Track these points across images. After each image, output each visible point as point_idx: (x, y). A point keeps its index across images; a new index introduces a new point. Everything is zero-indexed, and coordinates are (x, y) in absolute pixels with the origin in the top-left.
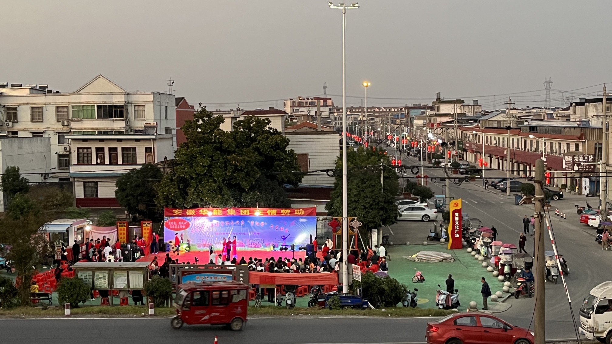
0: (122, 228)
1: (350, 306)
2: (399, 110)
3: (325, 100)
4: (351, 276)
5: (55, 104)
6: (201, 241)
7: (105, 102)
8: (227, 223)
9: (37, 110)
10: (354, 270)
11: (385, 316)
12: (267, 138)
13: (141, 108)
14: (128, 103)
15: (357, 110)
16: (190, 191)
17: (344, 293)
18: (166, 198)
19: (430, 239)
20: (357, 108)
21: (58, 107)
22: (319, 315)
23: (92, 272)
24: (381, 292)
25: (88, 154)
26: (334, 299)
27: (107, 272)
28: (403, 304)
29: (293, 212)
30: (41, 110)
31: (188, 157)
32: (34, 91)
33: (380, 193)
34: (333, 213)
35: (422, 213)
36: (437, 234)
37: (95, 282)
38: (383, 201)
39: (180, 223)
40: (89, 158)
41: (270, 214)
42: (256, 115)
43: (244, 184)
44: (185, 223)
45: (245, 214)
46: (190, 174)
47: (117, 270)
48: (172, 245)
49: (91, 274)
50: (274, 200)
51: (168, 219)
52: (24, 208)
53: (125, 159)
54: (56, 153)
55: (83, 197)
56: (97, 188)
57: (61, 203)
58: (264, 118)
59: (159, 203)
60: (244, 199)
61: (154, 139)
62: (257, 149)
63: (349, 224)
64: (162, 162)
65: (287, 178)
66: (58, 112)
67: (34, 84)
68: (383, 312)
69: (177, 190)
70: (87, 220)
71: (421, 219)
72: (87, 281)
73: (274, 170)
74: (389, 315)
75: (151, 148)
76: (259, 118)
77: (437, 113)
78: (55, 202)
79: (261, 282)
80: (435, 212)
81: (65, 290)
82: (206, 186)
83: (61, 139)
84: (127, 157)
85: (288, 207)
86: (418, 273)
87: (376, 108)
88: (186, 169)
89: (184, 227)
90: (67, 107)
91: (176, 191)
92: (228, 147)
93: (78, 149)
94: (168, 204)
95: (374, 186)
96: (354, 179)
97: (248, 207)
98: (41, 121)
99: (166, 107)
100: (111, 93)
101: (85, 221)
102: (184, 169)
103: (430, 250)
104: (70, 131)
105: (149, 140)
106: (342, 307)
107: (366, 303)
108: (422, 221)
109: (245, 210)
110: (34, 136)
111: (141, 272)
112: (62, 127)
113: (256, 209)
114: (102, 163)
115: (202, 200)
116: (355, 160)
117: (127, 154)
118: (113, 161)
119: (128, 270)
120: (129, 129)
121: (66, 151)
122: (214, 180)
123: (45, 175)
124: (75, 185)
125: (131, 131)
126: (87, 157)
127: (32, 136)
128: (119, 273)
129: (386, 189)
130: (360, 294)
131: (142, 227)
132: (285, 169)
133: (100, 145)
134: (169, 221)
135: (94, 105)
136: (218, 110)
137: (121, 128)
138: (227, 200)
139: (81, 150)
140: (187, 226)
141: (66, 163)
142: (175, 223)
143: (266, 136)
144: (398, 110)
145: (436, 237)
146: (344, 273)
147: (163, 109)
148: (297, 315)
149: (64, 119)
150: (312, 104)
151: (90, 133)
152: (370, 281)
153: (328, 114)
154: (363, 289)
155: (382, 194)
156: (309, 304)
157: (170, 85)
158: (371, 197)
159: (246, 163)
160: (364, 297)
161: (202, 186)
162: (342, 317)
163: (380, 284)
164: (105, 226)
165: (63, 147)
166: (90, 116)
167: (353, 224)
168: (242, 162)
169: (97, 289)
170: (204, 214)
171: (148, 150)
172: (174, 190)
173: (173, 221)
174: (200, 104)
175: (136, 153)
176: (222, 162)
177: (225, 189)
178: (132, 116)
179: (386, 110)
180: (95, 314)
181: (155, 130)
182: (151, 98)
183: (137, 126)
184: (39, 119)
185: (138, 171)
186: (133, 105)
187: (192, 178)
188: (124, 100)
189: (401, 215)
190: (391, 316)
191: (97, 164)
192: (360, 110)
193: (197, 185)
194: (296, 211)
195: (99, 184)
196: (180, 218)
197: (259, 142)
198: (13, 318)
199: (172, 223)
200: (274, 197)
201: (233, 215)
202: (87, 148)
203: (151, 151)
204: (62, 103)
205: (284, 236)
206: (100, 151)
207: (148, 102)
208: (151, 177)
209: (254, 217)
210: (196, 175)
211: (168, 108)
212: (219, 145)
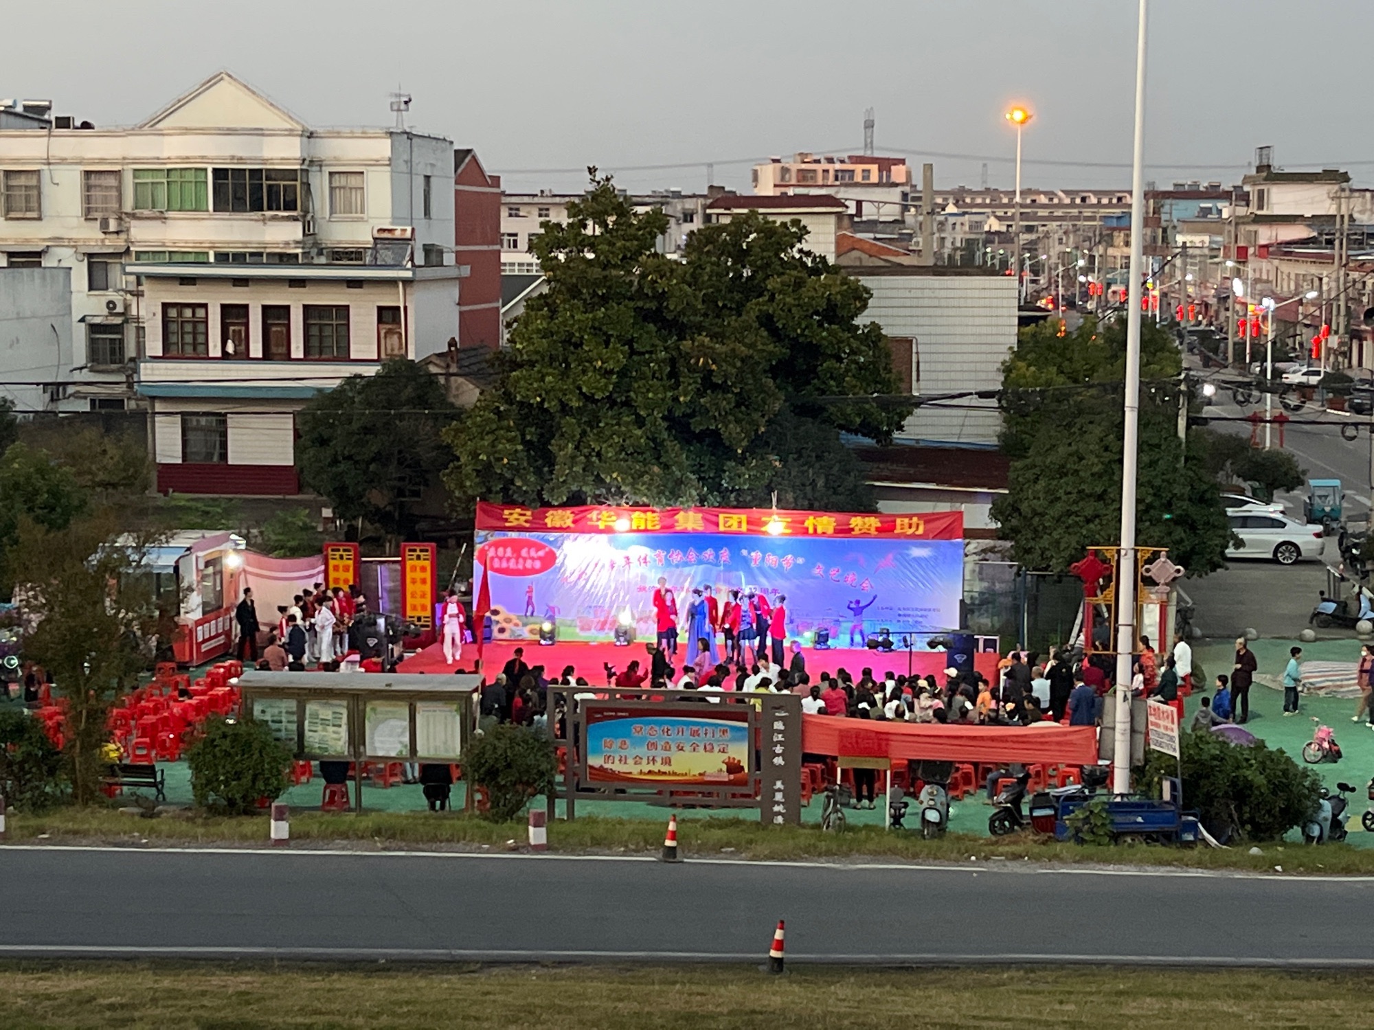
0: (341, 563)
1: (1140, 833)
2: (1115, 201)
3: (885, 165)
4: (1140, 739)
5: (80, 162)
6: (592, 611)
7: (241, 158)
8: (677, 557)
9: (22, 181)
10: (1151, 719)
11: (1266, 872)
12: (799, 284)
13: (354, 181)
14: (311, 162)
15: (979, 201)
16: (563, 450)
17: (1116, 791)
18: (485, 471)
19: (1320, 620)
20: (979, 193)
21: (88, 174)
22: (1055, 863)
23: (299, 702)
24: (1241, 792)
25: (195, 323)
26: (1092, 812)
27: (345, 703)
28: (1303, 832)
29: (887, 528)
30: (34, 182)
31: (555, 342)
32: (12, 119)
33: (1175, 470)
34: (1016, 531)
35: (1277, 536)
36: (1343, 606)
37: (307, 734)
38: (1186, 496)
39: (524, 552)
40: (201, 339)
41: (815, 530)
42: (761, 210)
43: (732, 431)
44: (541, 553)
45: (735, 528)
46: (560, 395)
47: (378, 698)
48: (498, 622)
49: (295, 709)
50: (826, 486)
51: (486, 540)
52: (37, 492)
53: (315, 342)
54: (82, 320)
55: (180, 461)
56: (224, 435)
57: (115, 479)
58: (787, 219)
59: (461, 486)
60: (731, 479)
61: (407, 282)
62: (767, 321)
63: (1142, 570)
64: (439, 355)
65: (859, 415)
66: (88, 188)
67: (8, 98)
68: (1254, 857)
69: (520, 447)
70: (233, 537)
71: (1270, 556)
72: (279, 730)
73: (818, 389)
74: (1279, 868)
75: (398, 308)
76: (771, 218)
77: (1259, 213)
78: (101, 476)
79: (844, 750)
80: (1318, 535)
81: (215, 756)
82: (611, 437)
83: (99, 274)
84: (321, 338)
85: (871, 511)
86: (1322, 731)
87: (1039, 193)
88: (549, 379)
89: (538, 565)
90: (117, 173)
91: (516, 451)
92: (682, 312)
93: (165, 306)
94: (489, 491)
95: (1158, 446)
96: (1091, 422)
97: (741, 505)
98: (35, 215)
99: (427, 178)
100: (259, 132)
101: (227, 539)
102: (542, 379)
103: (1331, 656)
104: (128, 251)
105: (392, 282)
106: (1116, 838)
107: (1192, 827)
108: (1275, 561)
109: (735, 517)
110: (11, 265)
111: (455, 707)
112: (103, 236)
113: (770, 515)
114: (242, 355)
115: (599, 481)
116: (1070, 360)
117: (321, 327)
118: (275, 351)
119: (412, 699)
120: (314, 248)
121: (111, 314)
122: (638, 416)
123: (56, 390)
124: (153, 422)
125: (320, 253)
126: (195, 334)
127: (5, 265)
128: (382, 706)
129: (1194, 458)
130: (1173, 797)
131: (403, 564)
132: (855, 386)
133: (236, 297)
134: (490, 546)
135: (206, 170)
136: (547, 193)
137: (287, 243)
138: (679, 482)
139: (173, 313)
140: (549, 560)
141: (113, 352)
142: (509, 552)
143: (796, 278)
144: (1110, 200)
145: (1341, 615)
146: (1119, 727)
147: (419, 182)
148: (987, 858)
149: (106, 210)
150: (843, 178)
151: (191, 258)
152: (1205, 757)
153: (897, 208)
154: (1184, 781)
155: (1183, 472)
156: (992, 821)
157: (399, 110)
158: (1149, 482)
159: (739, 364)
160: (1187, 808)
161: (597, 434)
162: (1129, 871)
163: (1238, 768)
164: (284, 557)
165: (104, 301)
166: (190, 202)
167: (1155, 570)
168: (725, 361)
169: (315, 758)
170: (601, 525)
171: (388, 316)
172: (510, 449)
173: (504, 544)
174: (592, 171)
175: (348, 325)
176: (664, 361)
177: (673, 447)
178: (322, 208)
179: (1073, 200)
180: (362, 838)
181: (409, 252)
182: (384, 148)
183: (339, 238)
184: (28, 210)
185: (371, 382)
186: (326, 170)
187: (565, 409)
188: (298, 154)
189: (1240, 544)
190: (1285, 872)
191: (225, 356)
192: (988, 201)
193: (584, 433)
194: (898, 521)
195: (231, 421)
196: (527, 535)
197: (772, 298)
198: (116, 845)
199: (501, 550)
200: (827, 476)
201: (695, 531)
202: (194, 306)
203: (396, 320)
204: (102, 161)
205: (858, 602)
206: (234, 315)
207: (376, 163)
208: (409, 401)
209: (762, 540)
210: (579, 400)
211: (432, 180)
212: (653, 305)
